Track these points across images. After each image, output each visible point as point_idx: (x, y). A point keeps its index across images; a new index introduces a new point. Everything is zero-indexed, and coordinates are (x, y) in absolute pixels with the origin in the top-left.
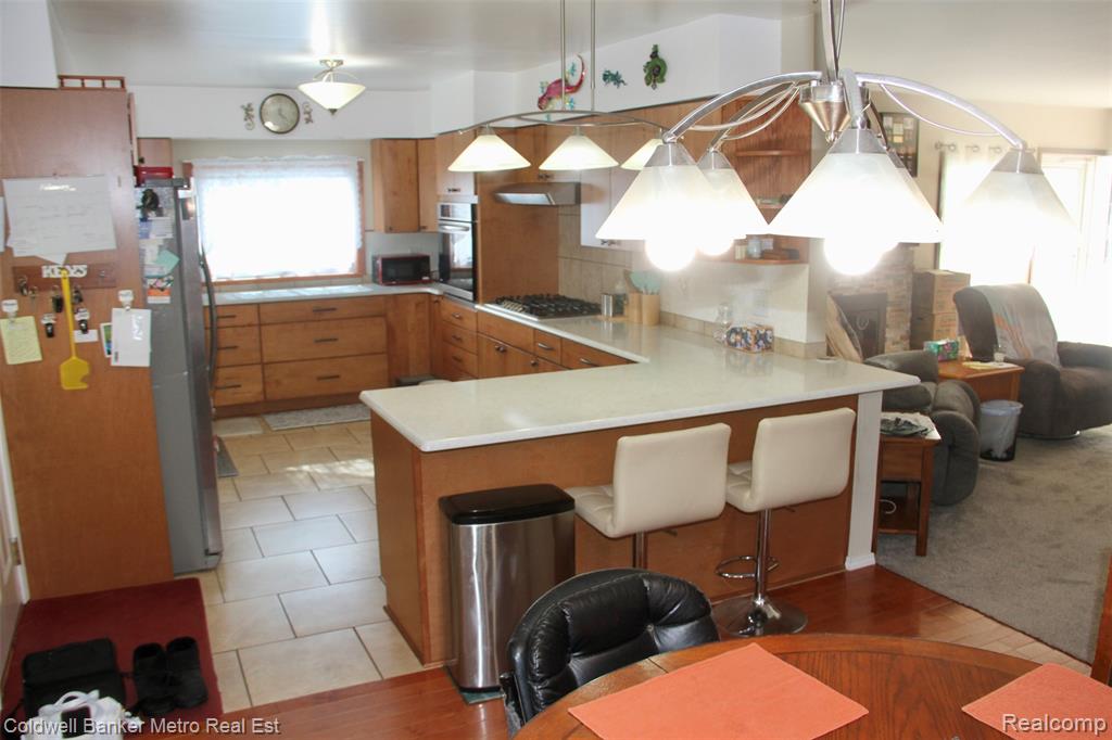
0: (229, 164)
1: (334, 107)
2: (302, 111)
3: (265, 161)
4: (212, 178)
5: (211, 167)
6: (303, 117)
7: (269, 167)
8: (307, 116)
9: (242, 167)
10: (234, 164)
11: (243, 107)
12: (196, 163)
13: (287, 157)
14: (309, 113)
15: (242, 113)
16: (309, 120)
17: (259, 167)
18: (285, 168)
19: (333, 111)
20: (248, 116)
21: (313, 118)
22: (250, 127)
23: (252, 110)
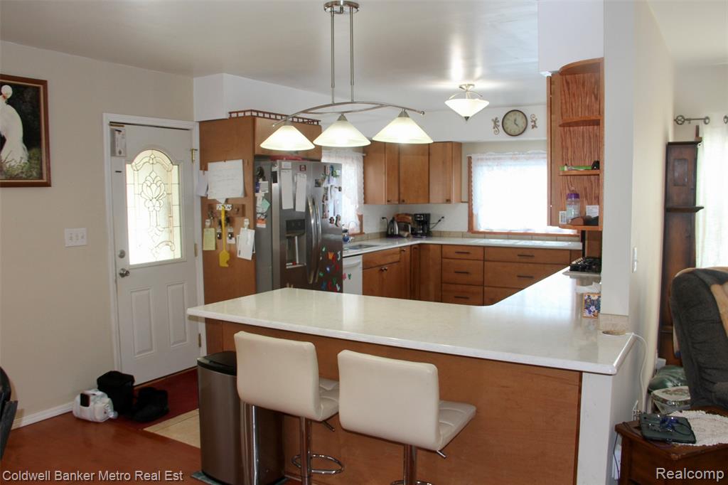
0: (493, 157)
1: (467, 116)
2: (529, 120)
3: (514, 154)
4: (482, 166)
5: (482, 159)
6: (530, 124)
7: (517, 159)
8: (533, 123)
9: (499, 159)
10: (497, 156)
11: (493, 120)
12: (473, 156)
13: (529, 152)
14: (534, 122)
15: (493, 124)
16: (534, 127)
17: (511, 159)
18: (527, 159)
19: (467, 118)
20: (496, 126)
21: (537, 125)
22: (497, 132)
23: (498, 122)
